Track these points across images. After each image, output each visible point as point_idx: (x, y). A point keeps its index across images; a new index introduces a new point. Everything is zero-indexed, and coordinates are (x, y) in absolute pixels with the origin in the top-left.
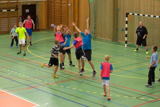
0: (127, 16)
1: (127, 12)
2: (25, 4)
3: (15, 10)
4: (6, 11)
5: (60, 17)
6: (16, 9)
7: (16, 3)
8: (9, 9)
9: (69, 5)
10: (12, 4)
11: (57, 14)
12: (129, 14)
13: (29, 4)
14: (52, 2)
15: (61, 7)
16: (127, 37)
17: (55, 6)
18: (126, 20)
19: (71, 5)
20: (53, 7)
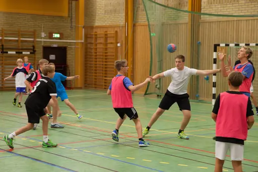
0: (215, 50)
1: (216, 43)
2: (48, 45)
3: (31, 53)
4: (14, 53)
5: (104, 66)
6: (32, 51)
7: (33, 42)
8: (20, 51)
9: (119, 45)
10: (24, 43)
11: (100, 61)
12: (219, 45)
13: (55, 46)
14: (93, 43)
15: (106, 49)
16: (215, 87)
17: (96, 49)
18: (214, 57)
19: (121, 45)
20: (93, 51)
